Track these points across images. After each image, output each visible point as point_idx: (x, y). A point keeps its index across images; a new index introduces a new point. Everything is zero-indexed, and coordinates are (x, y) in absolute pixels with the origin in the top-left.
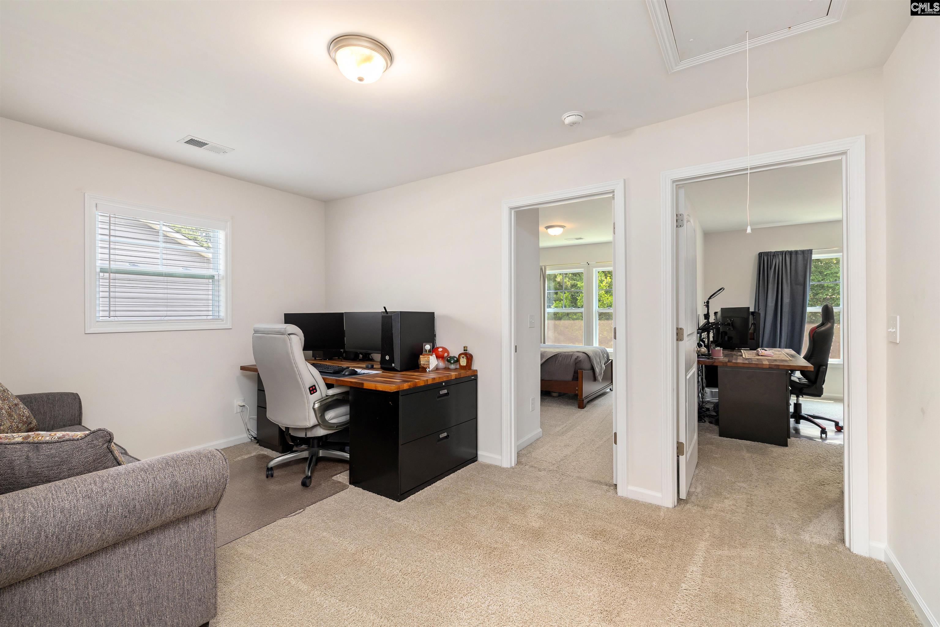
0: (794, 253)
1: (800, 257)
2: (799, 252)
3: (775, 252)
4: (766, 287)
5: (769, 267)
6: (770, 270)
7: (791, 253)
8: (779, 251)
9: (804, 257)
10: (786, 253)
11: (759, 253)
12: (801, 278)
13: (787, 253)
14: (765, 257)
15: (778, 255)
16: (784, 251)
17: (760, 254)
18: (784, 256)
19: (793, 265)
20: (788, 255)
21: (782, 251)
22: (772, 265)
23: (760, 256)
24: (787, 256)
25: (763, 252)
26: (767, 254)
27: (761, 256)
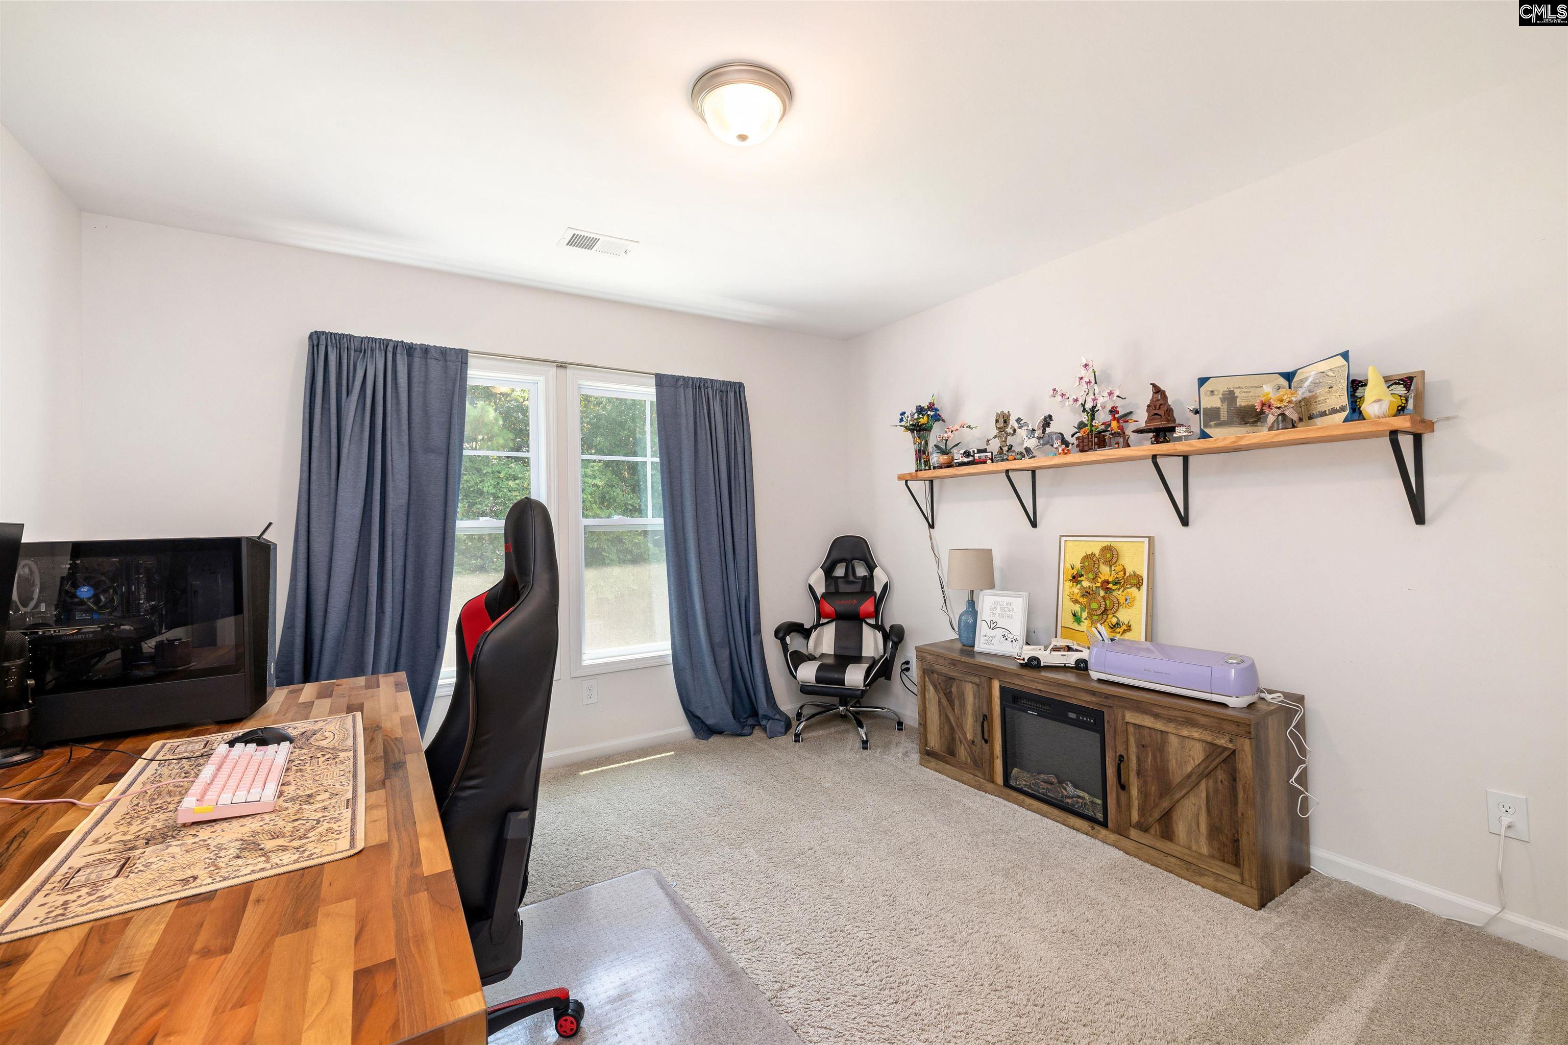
0: (419, 349)
1: (435, 369)
2: (433, 350)
3: (362, 339)
4: (334, 451)
5: (346, 389)
6: (348, 395)
7: (410, 349)
8: (376, 339)
9: (445, 369)
10: (395, 348)
11: (312, 333)
12: (437, 435)
13: (399, 350)
14: (329, 348)
15: (372, 350)
16: (391, 340)
17: (315, 337)
18: (390, 356)
19: (416, 389)
20: (401, 354)
21: (383, 340)
22: (353, 382)
23: (315, 343)
24: (398, 357)
25: (323, 333)
26: (340, 341)
27: (318, 345)
